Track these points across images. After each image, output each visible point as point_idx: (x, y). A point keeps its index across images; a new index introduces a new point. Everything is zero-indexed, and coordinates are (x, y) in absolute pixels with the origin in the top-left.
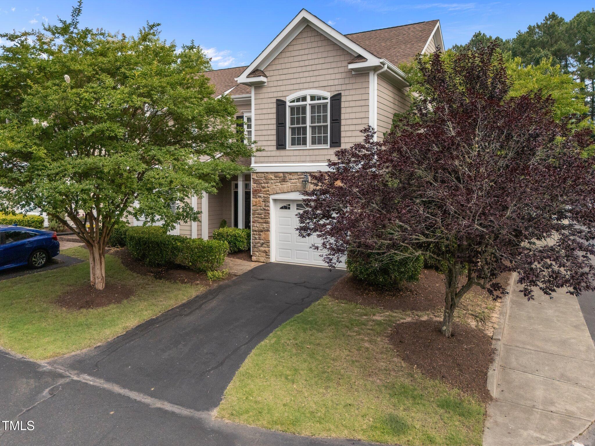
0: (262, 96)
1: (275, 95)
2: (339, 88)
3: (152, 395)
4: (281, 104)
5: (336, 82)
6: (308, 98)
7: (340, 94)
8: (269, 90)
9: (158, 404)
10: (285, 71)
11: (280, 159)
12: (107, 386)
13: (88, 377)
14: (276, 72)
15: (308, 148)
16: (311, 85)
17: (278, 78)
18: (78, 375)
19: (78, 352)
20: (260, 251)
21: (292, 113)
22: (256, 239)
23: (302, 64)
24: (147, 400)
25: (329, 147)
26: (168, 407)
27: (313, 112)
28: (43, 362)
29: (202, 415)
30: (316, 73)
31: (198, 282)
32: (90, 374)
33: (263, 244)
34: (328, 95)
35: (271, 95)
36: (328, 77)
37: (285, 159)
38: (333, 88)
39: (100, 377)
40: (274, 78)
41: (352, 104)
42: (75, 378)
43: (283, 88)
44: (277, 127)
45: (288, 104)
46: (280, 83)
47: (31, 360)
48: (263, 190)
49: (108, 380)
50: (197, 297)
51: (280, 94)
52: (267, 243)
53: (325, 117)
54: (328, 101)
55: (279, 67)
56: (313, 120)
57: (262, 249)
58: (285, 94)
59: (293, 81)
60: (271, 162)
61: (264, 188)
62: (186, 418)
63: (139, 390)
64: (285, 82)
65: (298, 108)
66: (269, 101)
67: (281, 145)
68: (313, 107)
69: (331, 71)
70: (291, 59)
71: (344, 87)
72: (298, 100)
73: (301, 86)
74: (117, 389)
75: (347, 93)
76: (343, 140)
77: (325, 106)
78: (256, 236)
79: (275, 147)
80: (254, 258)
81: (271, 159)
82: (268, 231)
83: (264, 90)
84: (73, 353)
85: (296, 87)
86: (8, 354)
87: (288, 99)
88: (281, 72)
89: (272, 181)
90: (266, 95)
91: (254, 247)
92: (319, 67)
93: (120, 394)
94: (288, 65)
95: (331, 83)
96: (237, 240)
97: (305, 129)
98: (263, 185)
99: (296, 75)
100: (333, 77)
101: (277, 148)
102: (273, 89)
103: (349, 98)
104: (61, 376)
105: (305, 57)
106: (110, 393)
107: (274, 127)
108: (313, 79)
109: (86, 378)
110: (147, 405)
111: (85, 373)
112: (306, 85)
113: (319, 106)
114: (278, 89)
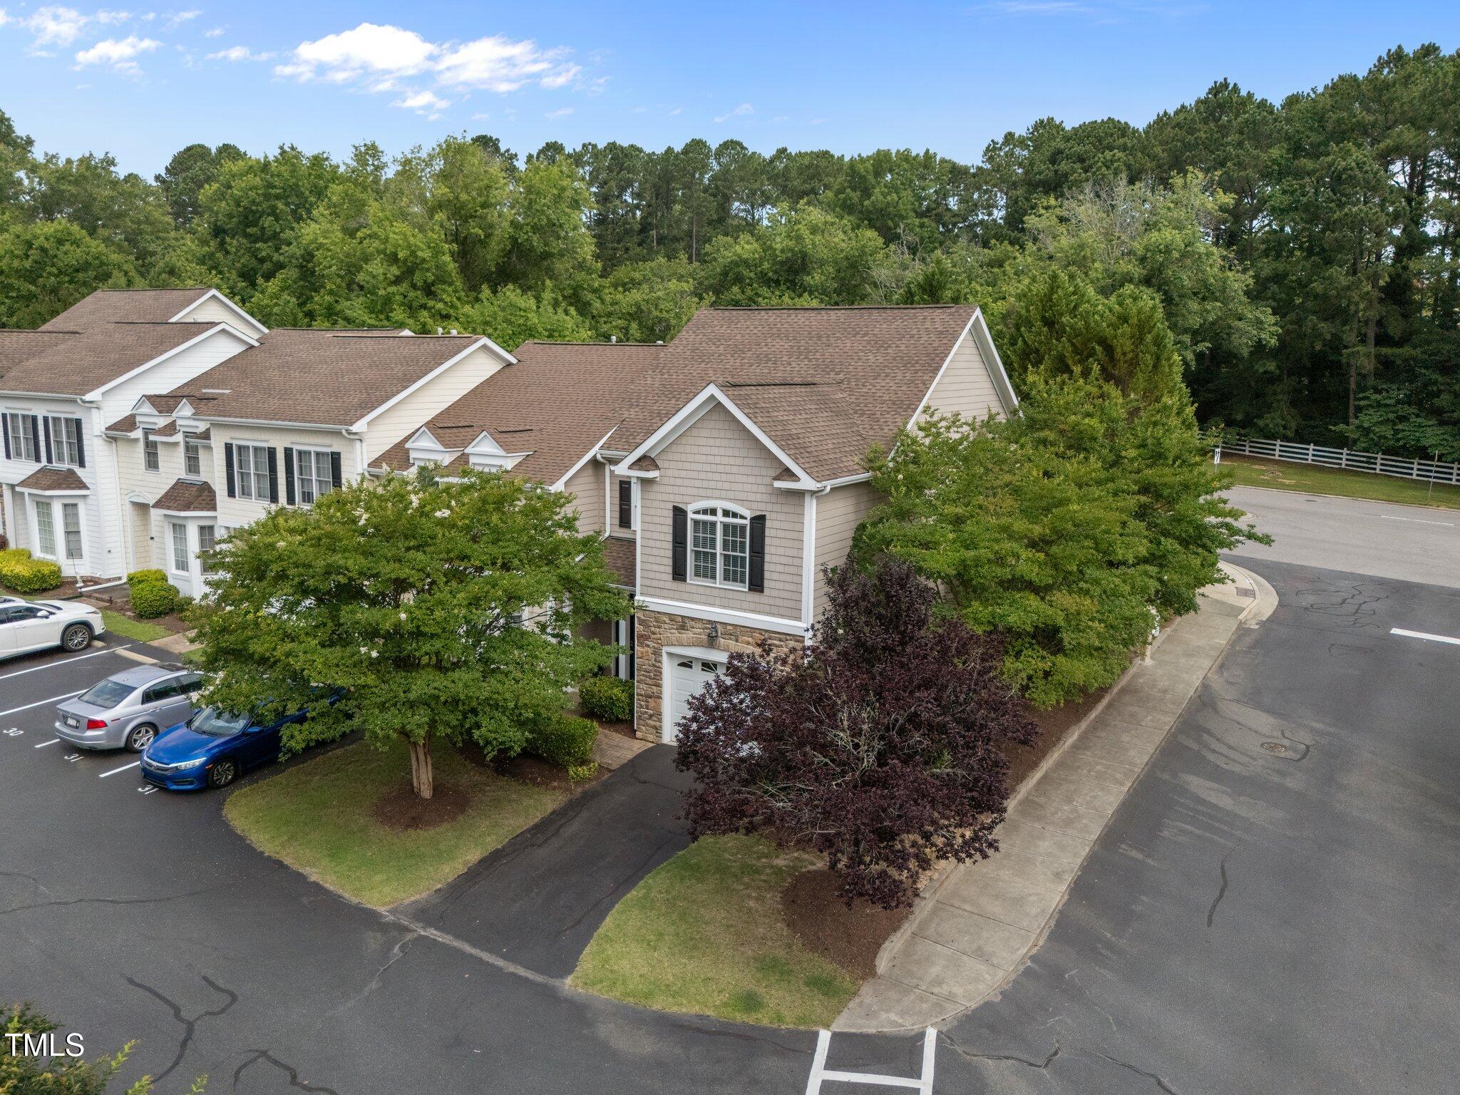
0: (651, 496)
1: (672, 498)
2: (762, 506)
3: (504, 957)
4: (679, 514)
5: (759, 497)
6: (720, 513)
7: (764, 517)
8: (662, 489)
9: (512, 968)
10: (687, 466)
11: (677, 595)
12: (458, 944)
13: (435, 932)
14: (673, 465)
15: (718, 585)
16: (723, 494)
17: (676, 473)
18: (424, 928)
19: (418, 896)
20: (647, 725)
21: (696, 530)
22: (641, 707)
23: (711, 459)
24: (500, 963)
25: (747, 590)
26: (521, 971)
27: (725, 533)
28: (382, 910)
29: (556, 982)
30: (731, 478)
31: (556, 784)
32: (436, 929)
33: (651, 716)
34: (748, 514)
35: (665, 497)
36: (748, 487)
37: (685, 596)
38: (755, 506)
39: (448, 933)
40: (669, 473)
41: (781, 534)
42: (423, 933)
43: (682, 490)
44: (674, 547)
45: (690, 516)
46: (679, 482)
47: (368, 906)
48: (653, 636)
49: (457, 936)
50: (553, 812)
51: (678, 499)
52: (658, 715)
53: (743, 544)
54: (747, 522)
55: (677, 457)
56: (725, 545)
57: (652, 723)
58: (686, 499)
59: (698, 483)
60: (664, 598)
61: (654, 633)
62: (538, 984)
63: (491, 951)
64: (687, 482)
65: (705, 523)
66: (663, 505)
67: (679, 573)
68: (726, 527)
69: (751, 479)
70: (695, 449)
71: (770, 507)
72: (705, 512)
73: (709, 493)
74: (468, 948)
75: (773, 516)
76: (766, 584)
77: (743, 528)
78: (643, 703)
79: (671, 576)
80: (639, 734)
81: (665, 593)
82: (660, 698)
83: (655, 488)
84: (412, 899)
85: (702, 492)
86: (341, 897)
87: (690, 509)
88: (680, 465)
89: (666, 626)
90: (659, 497)
91: (639, 718)
92: (735, 469)
93: (471, 955)
94: (690, 458)
95: (752, 497)
96: (615, 705)
97: (714, 555)
98: (653, 629)
99: (703, 476)
100: (755, 488)
101: (674, 579)
102: (669, 489)
103: (776, 524)
104: (407, 930)
105: (715, 451)
106: (462, 953)
107: (670, 546)
108: (727, 486)
109: (432, 933)
110: (500, 969)
111: (431, 927)
112: (717, 493)
113: (735, 527)
114: (676, 490)
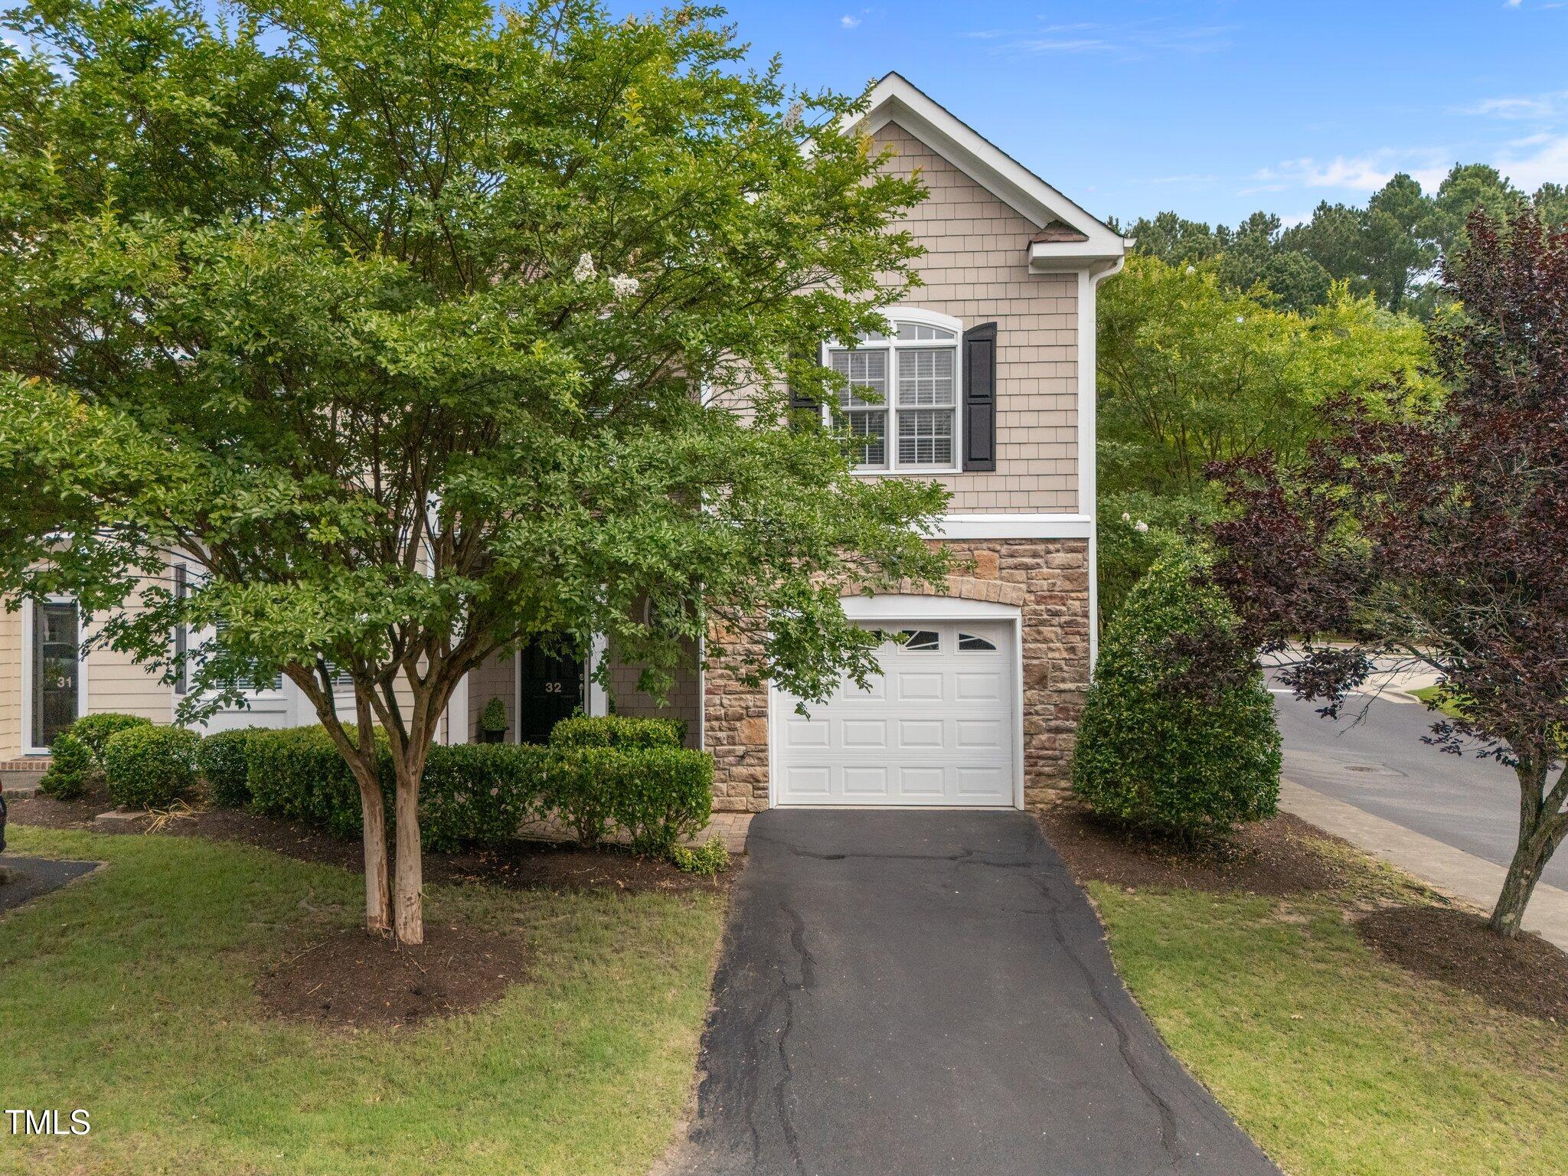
2: (988, 308)
5: (981, 292)
7: (993, 325)
15: (893, 471)
20: (735, 778)
22: (719, 743)
25: (959, 470)
27: (906, 370)
33: (742, 756)
34: (959, 326)
36: (956, 276)
38: (971, 308)
45: (827, 344)
52: (759, 752)
53: (949, 385)
54: (958, 341)
56: (907, 394)
65: (858, 357)
68: (907, 356)
71: (1004, 308)
75: (1013, 323)
76: (1000, 452)
77: (947, 353)
78: (720, 734)
80: (718, 801)
82: (762, 715)
91: (715, 766)
95: (962, 292)
97: (881, 416)
100: (971, 276)
103: (1020, 339)
113: (925, 355)
